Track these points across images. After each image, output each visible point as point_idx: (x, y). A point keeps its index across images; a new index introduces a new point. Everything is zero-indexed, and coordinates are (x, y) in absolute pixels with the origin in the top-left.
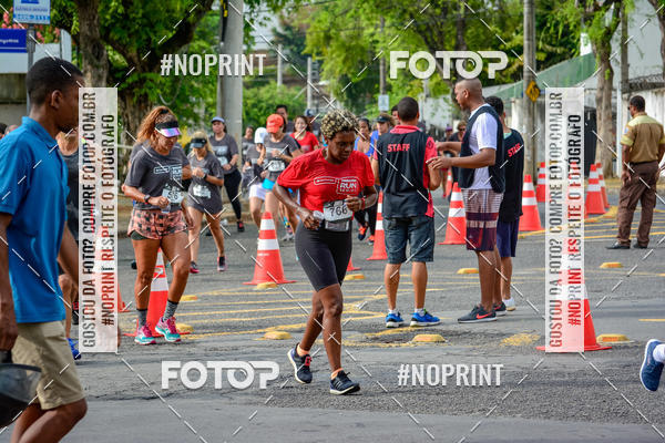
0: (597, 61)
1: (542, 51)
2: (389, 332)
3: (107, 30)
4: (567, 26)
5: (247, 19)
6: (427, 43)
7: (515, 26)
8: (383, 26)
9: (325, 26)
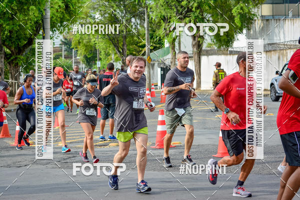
0: (171, 49)
1: (152, 46)
2: (101, 142)
3: (4, 41)
4: (160, 38)
5: (52, 36)
6: (113, 44)
7: (143, 38)
8: (98, 38)
9: (78, 38)
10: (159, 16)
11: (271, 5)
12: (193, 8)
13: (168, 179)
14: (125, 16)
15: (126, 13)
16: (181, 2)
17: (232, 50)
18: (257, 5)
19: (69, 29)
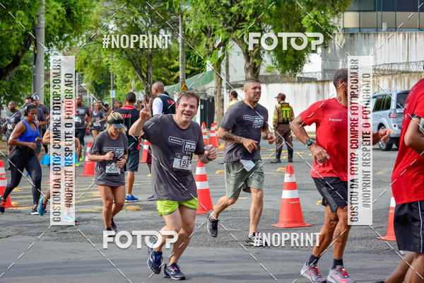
0: (214, 74)
1: (188, 69)
4: (200, 57)
5: (47, 54)
6: (133, 65)
7: (175, 57)
8: (112, 57)
9: (84, 57)
10: (199, 28)
11: (357, 14)
12: (246, 16)
13: (209, 257)
14: (150, 26)
15: (152, 22)
16: (230, 8)
17: (301, 76)
18: (337, 12)
19: (71, 44)
